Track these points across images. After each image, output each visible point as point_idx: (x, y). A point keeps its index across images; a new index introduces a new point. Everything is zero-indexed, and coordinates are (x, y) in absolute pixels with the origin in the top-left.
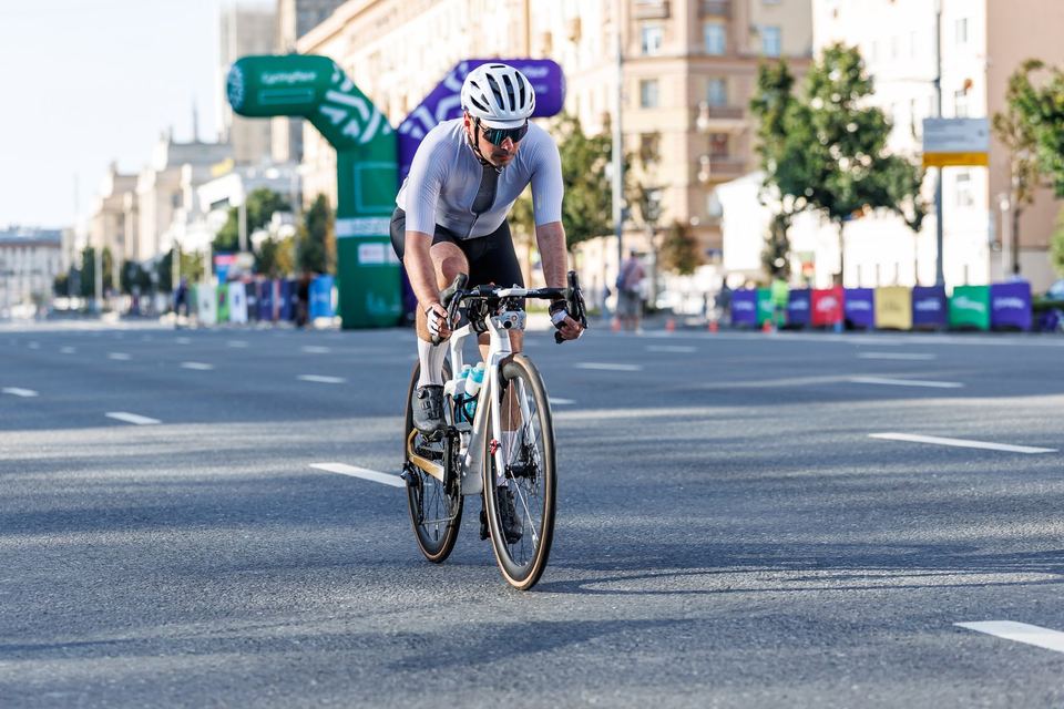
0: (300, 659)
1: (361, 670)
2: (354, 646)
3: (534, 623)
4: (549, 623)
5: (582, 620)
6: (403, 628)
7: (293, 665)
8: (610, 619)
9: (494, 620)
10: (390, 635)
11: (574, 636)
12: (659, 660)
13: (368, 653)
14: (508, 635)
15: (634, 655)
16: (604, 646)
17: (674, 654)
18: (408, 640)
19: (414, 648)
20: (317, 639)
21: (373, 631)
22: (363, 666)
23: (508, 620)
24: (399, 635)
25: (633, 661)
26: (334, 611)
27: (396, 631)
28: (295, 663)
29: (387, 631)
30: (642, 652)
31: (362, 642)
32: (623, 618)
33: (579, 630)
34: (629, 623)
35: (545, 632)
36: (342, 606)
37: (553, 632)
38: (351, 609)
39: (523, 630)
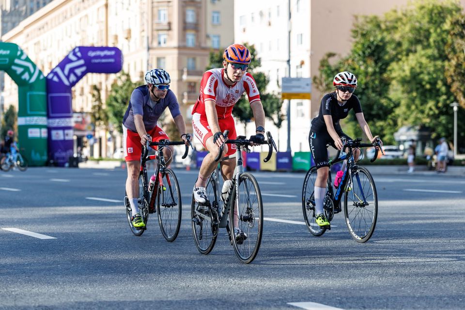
3: (100, 302)
4: (106, 302)
5: (122, 300)
6: (40, 304)
8: (134, 300)
9: (83, 300)
10: (34, 306)
11: (118, 307)
14: (88, 307)
21: (27, 305)
23: (88, 300)
24: (39, 306)
26: (10, 295)
27: (37, 305)
29: (33, 305)
32: (140, 300)
33: (120, 305)
34: (143, 302)
35: (105, 306)
36: (13, 293)
37: (109, 306)
38: (17, 294)
39: (95, 305)
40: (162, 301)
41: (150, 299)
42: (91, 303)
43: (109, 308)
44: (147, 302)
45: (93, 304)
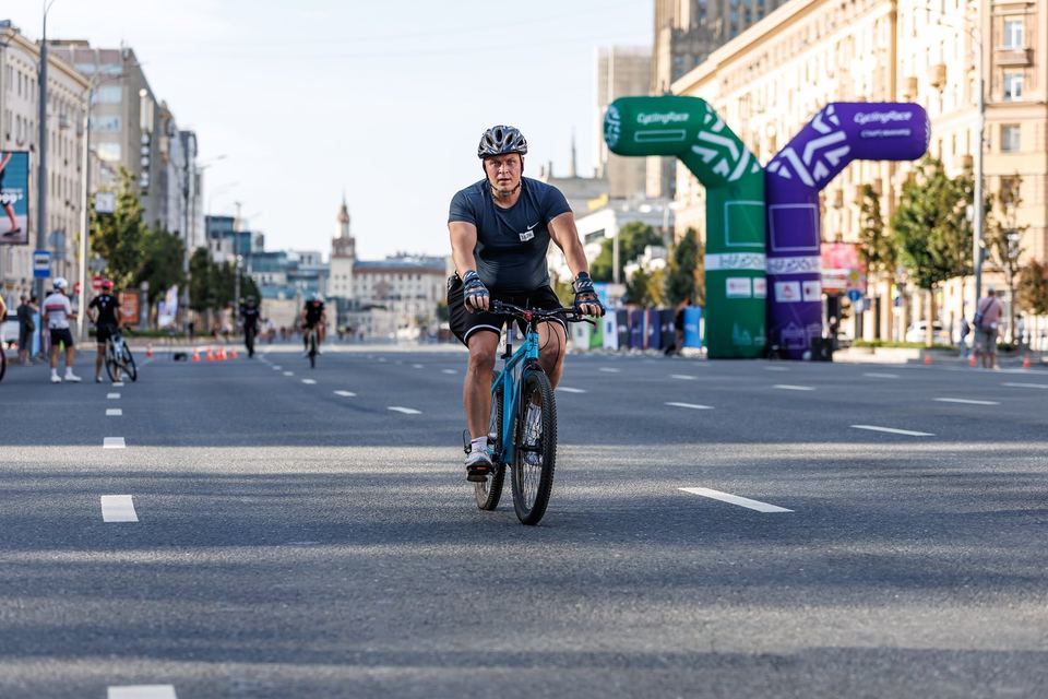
0: (667, 676)
1: (725, 689)
2: (720, 665)
3: (895, 651)
4: (908, 650)
5: (941, 648)
6: (767, 650)
7: (660, 683)
8: (968, 648)
9: (853, 643)
10: (754, 656)
11: (934, 664)
12: (1018, 691)
13: (734, 672)
14: (868, 660)
15: (993, 685)
16: (963, 674)
17: (1032, 686)
18: (771, 662)
19: (777, 669)
20: (683, 658)
21: (737, 652)
22: (728, 685)
23: (867, 645)
24: (764, 656)
25: (992, 691)
27: (759, 653)
28: (663, 680)
29: (752, 652)
30: (1000, 683)
31: (727, 662)
32: (979, 648)
33: (939, 658)
34: (988, 653)
35: (905, 660)
36: (708, 626)
37: (913, 659)
38: (716, 629)
39: (882, 657)
40: (1030, 653)
41: (1003, 648)
42: (873, 653)
43: (914, 664)
44: (997, 653)
45: (880, 653)
